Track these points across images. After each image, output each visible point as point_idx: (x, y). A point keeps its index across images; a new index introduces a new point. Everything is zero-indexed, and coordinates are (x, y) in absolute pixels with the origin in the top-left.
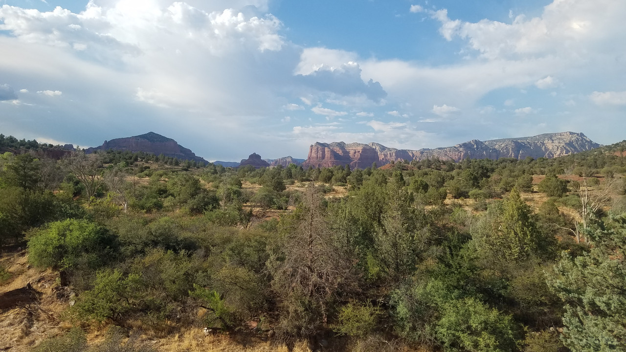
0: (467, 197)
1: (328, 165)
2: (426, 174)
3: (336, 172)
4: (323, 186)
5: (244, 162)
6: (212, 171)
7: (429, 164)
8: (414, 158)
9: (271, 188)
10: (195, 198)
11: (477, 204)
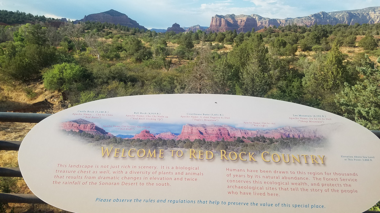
0: (311, 50)
1: (223, 30)
2: (287, 35)
3: (227, 35)
4: (218, 45)
5: (169, 29)
6: (149, 35)
7: (290, 28)
8: (281, 25)
9: (185, 46)
10: (138, 52)
11: (316, 55)
